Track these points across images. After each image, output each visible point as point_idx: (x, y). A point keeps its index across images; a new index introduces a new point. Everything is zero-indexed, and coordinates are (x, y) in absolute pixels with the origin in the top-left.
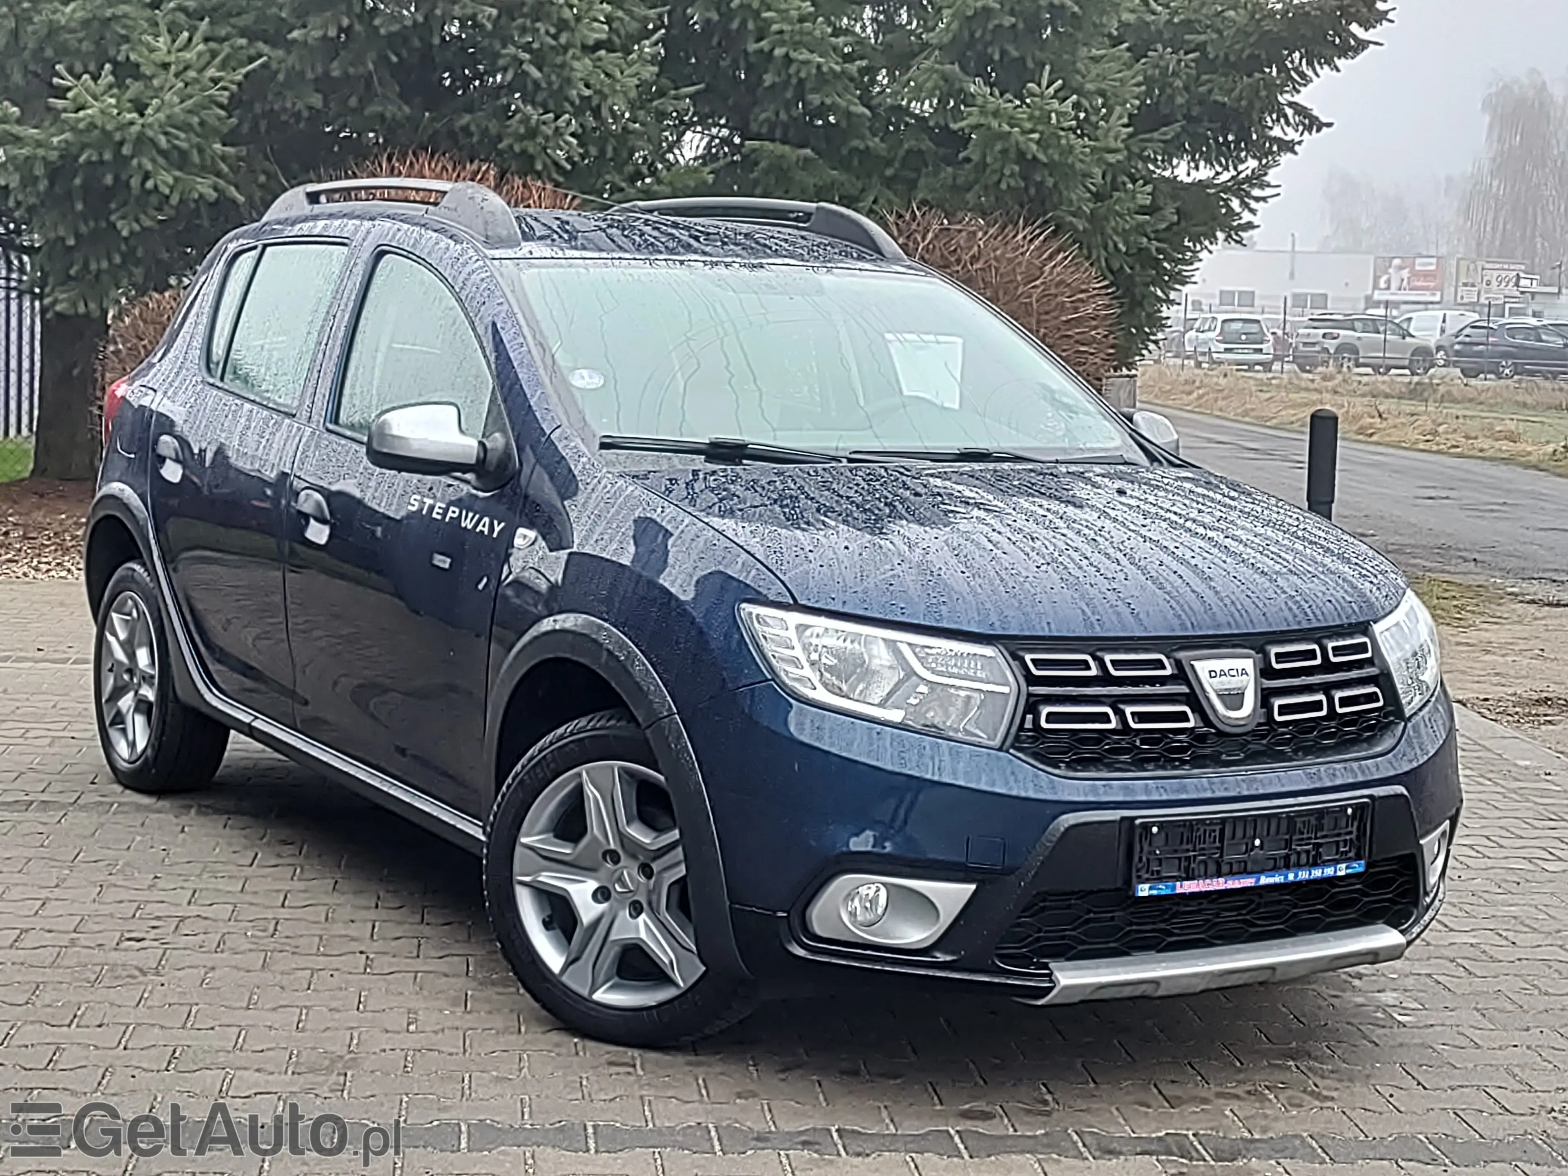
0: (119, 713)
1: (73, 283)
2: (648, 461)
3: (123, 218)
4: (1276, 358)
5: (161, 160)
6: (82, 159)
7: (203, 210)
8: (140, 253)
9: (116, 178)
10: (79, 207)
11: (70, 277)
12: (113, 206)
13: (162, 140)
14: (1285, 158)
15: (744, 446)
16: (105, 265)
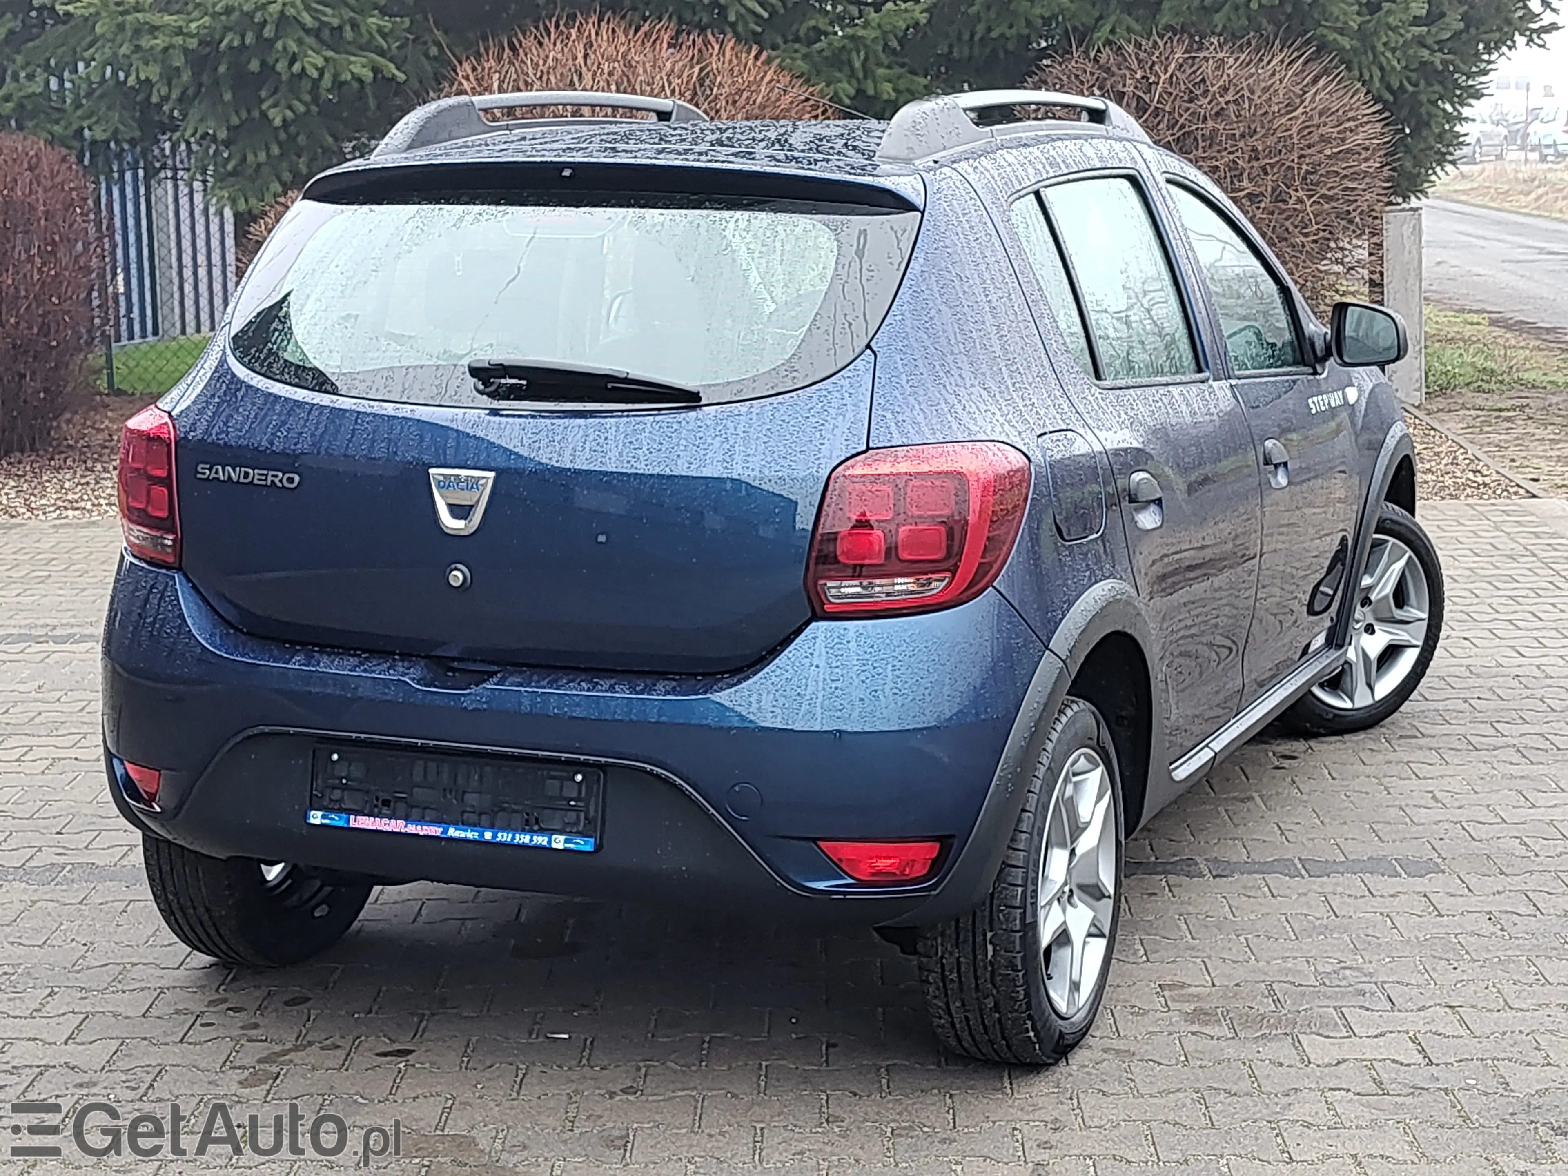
3: (275, 106)
5: (310, 40)
6: (224, 45)
9: (263, 63)
10: (228, 96)
12: (263, 94)
13: (307, 18)
16: (262, 158)
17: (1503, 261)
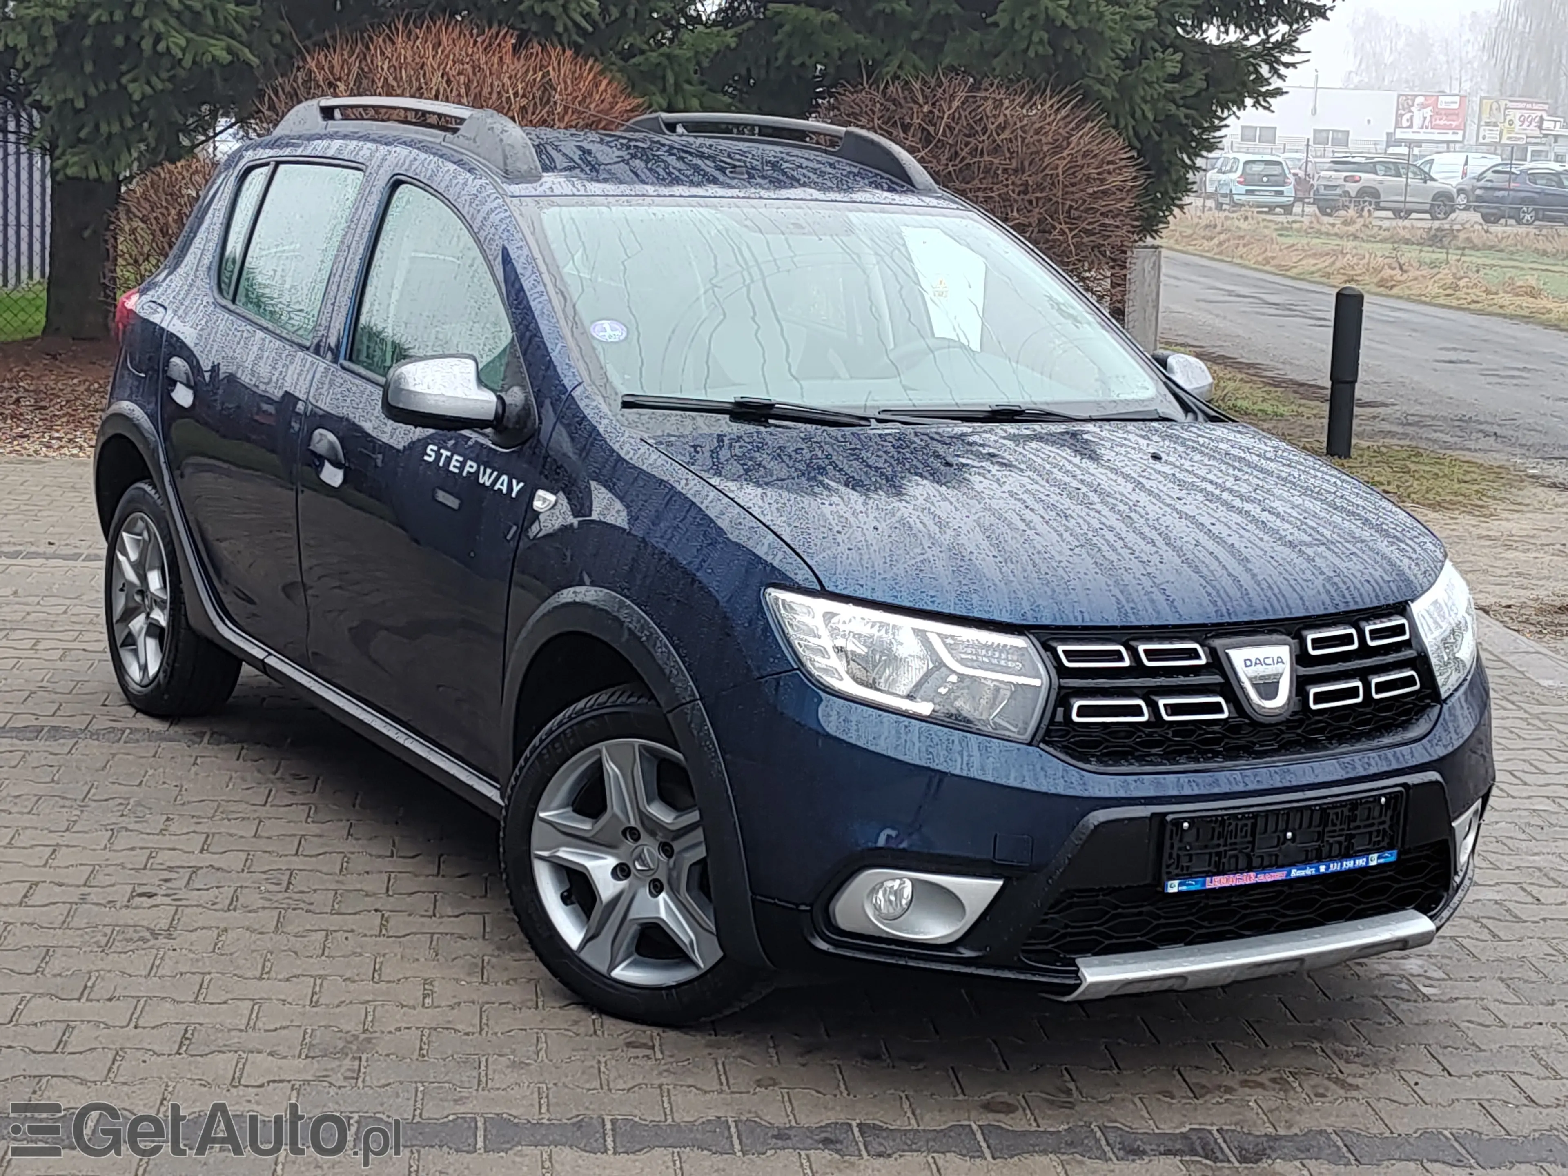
0: (130, 634)
1: (83, 147)
2: (672, 422)
3: (134, 80)
4: (1297, 199)
5: (173, 21)
6: (92, 20)
7: (217, 72)
8: (152, 113)
9: (127, 39)
10: (89, 68)
11: (80, 140)
12: (124, 68)
13: (174, 1)
14: (1317, 24)
15: (772, 406)
16: (116, 128)
17: (1198, 301)
